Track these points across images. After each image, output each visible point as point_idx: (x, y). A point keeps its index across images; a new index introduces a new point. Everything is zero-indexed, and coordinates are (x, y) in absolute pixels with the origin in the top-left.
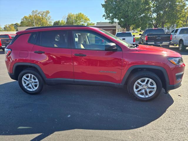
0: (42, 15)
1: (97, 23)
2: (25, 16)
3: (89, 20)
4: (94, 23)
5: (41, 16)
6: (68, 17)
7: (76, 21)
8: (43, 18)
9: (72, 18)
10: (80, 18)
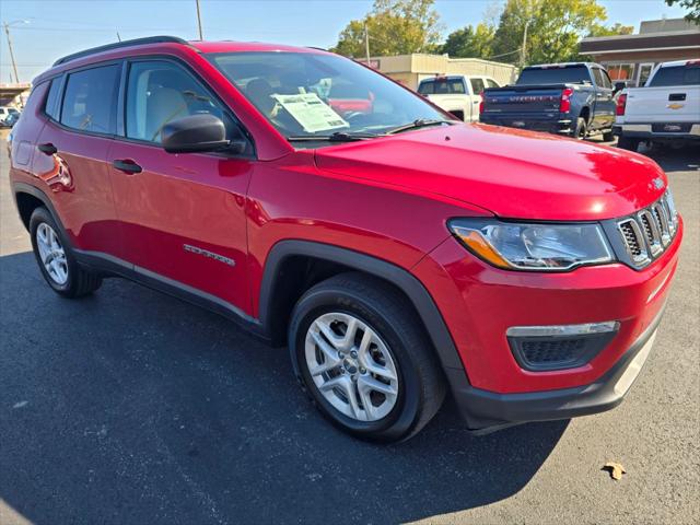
0: (408, 10)
1: (643, 24)
2: (354, 19)
3: (599, 13)
4: (627, 26)
5: (403, 15)
6: (506, 11)
7: (541, 23)
8: (410, 22)
9: (525, 12)
10: (558, 9)
